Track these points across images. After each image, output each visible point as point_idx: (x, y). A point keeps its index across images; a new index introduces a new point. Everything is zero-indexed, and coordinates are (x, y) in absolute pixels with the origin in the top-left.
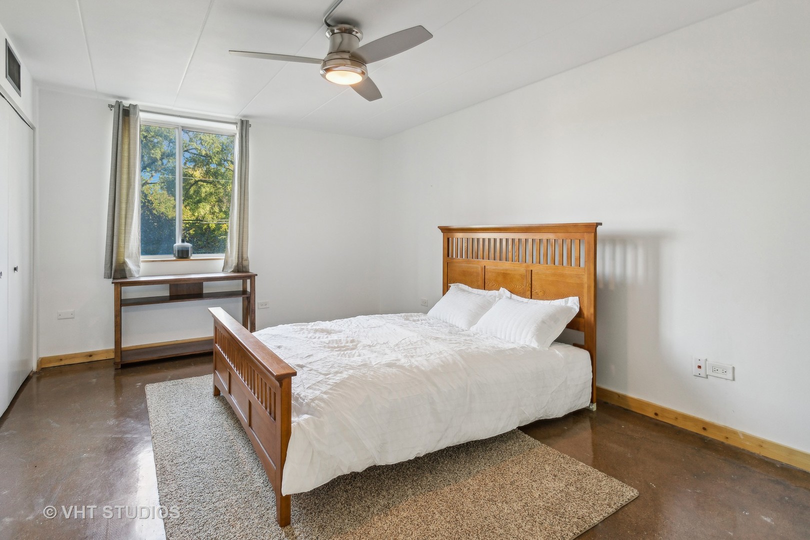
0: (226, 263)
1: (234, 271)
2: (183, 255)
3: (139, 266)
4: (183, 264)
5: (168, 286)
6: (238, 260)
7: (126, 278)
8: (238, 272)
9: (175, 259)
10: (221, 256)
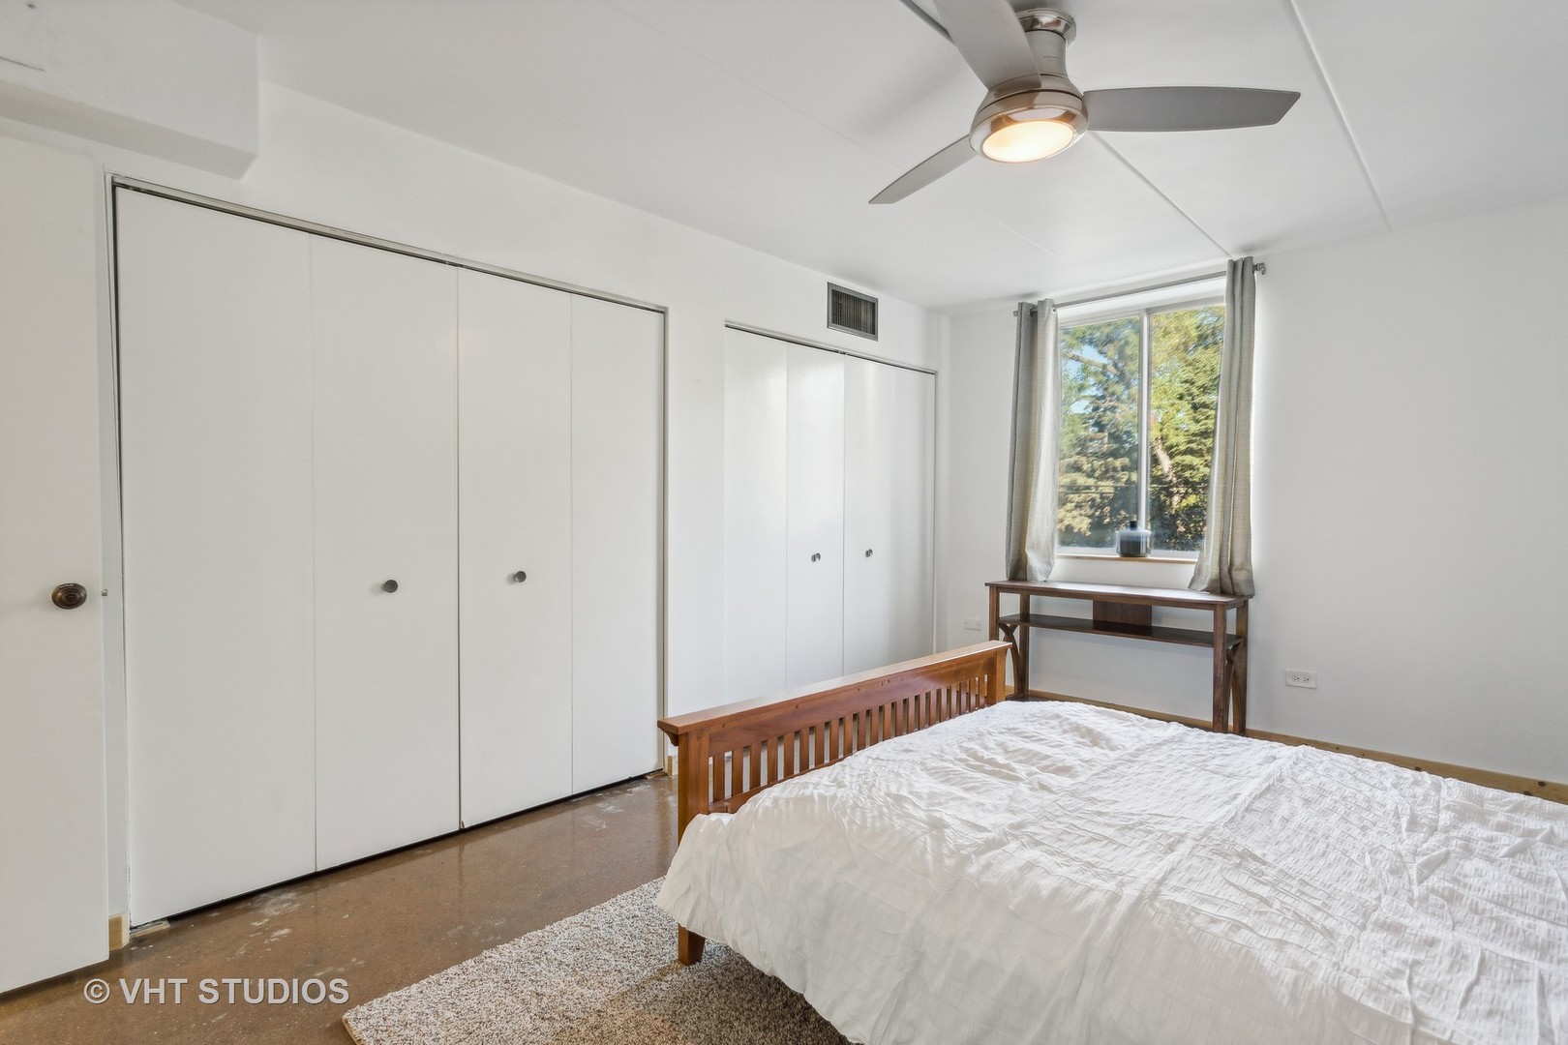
0: (1198, 571)
1: (1210, 590)
2: (1131, 550)
3: (1050, 564)
4: (1131, 566)
5: (1090, 603)
6: (1220, 569)
7: (1026, 580)
8: (1223, 593)
9: (1118, 556)
10: (1192, 556)
